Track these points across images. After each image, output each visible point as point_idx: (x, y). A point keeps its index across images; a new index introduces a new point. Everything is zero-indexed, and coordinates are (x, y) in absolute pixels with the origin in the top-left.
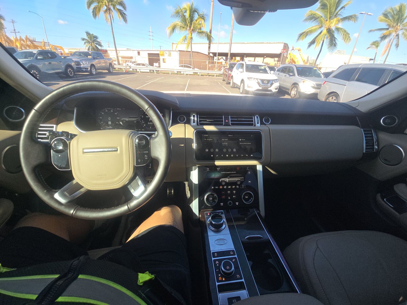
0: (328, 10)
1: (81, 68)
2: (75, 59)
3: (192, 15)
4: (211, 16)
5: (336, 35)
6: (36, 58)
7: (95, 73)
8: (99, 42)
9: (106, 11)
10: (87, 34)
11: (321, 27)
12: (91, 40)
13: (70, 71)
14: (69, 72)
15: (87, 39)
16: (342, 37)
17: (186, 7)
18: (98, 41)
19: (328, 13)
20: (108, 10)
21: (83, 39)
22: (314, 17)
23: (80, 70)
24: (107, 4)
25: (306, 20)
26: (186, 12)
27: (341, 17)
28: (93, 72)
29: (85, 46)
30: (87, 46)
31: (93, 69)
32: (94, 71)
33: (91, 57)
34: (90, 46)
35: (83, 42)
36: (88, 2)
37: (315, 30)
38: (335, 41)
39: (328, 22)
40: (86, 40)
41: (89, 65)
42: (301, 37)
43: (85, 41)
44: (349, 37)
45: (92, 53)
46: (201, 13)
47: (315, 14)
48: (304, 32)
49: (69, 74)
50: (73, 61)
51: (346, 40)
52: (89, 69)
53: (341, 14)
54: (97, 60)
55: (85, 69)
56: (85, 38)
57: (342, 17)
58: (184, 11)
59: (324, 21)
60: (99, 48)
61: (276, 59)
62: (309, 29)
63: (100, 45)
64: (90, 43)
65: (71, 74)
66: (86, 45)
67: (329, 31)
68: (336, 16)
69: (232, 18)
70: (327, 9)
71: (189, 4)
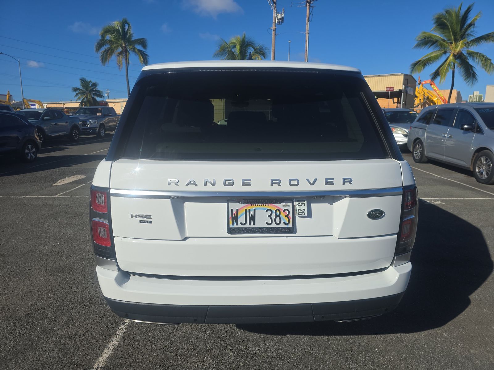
0: (450, 31)
1: (87, 129)
2: (82, 118)
3: (244, 51)
4: (272, 48)
5: (471, 61)
6: (43, 119)
7: (103, 135)
8: (99, 92)
9: (121, 53)
10: (82, 82)
11: (445, 53)
12: (87, 89)
13: (76, 133)
14: (74, 135)
15: (82, 88)
16: (480, 64)
17: (235, 41)
18: (97, 91)
19: (450, 34)
20: (125, 52)
21: (75, 89)
22: (430, 41)
23: (86, 131)
24: (124, 45)
25: (419, 45)
26: (235, 47)
27: (472, 38)
28: (102, 134)
29: (77, 98)
30: (79, 99)
31: (102, 130)
32: (103, 132)
33: (100, 114)
34: (84, 99)
35: (75, 93)
36: (97, 45)
37: (437, 58)
38: (472, 70)
39: (453, 45)
40: (79, 89)
41: (98, 125)
42: (415, 68)
43: (77, 92)
44: (492, 63)
45: (102, 109)
46: (257, 46)
47: (431, 37)
48: (420, 61)
49: (74, 137)
50: (80, 120)
51: (488, 68)
52: (97, 131)
53: (471, 33)
54: (108, 117)
55: (93, 129)
56: (78, 87)
57: (474, 38)
58: (231, 46)
59: (447, 45)
60: (98, 99)
61: (396, 100)
62: (427, 56)
63: (100, 96)
64: (84, 95)
65: (76, 136)
66: (79, 97)
67: (460, 57)
68: (462, 37)
69: (306, 49)
70: (448, 29)
71: (239, 37)
